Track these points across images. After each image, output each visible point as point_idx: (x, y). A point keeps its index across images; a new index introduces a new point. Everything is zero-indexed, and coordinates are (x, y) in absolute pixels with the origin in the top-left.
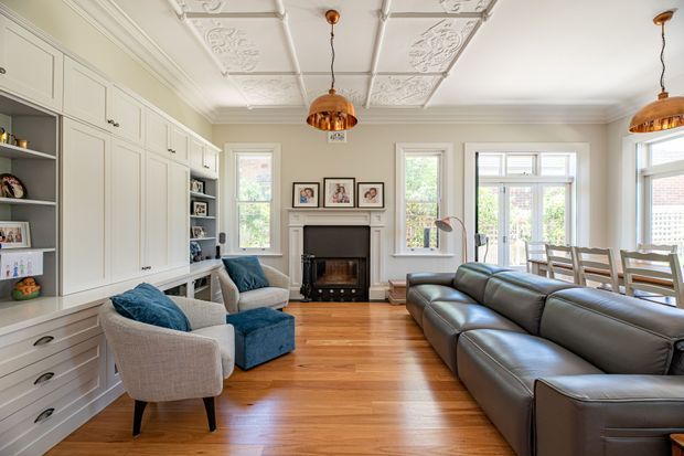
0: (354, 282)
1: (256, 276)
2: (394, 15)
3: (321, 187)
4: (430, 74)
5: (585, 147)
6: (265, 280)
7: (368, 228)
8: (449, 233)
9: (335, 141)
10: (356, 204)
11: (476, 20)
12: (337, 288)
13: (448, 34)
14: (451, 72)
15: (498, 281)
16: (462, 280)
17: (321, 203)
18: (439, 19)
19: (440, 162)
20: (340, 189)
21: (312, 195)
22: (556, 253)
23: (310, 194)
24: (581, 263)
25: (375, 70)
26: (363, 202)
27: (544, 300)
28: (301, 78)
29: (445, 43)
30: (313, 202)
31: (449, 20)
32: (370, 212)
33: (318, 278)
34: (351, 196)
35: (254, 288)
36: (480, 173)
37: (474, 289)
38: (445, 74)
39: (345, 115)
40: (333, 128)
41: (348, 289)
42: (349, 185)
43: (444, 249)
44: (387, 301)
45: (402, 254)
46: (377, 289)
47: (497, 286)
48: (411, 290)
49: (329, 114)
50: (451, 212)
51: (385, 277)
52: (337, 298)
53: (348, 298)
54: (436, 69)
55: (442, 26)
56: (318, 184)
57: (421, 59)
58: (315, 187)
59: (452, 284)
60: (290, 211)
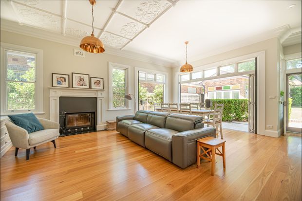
0: (89, 123)
1: (35, 124)
2: (119, 13)
3: (71, 77)
4: (126, 38)
5: (167, 74)
6: (42, 126)
7: (96, 98)
8: (129, 101)
9: (78, 55)
10: (90, 87)
11: (145, 26)
12: (79, 128)
13: (136, 27)
14: (134, 40)
15: (151, 115)
16: (138, 117)
17: (71, 85)
18: (135, 21)
19: (126, 73)
20: (81, 79)
21: (65, 81)
22: (164, 106)
23: (63, 80)
24: (170, 108)
25: (105, 30)
26: (93, 86)
27: (166, 118)
28: (65, 21)
29: (134, 30)
30: (66, 84)
31: (137, 23)
32: (97, 91)
33: (68, 124)
34: (87, 84)
35: (35, 131)
36: (140, 79)
37: (143, 119)
38: (132, 40)
39: (98, 47)
40: (92, 52)
41: (85, 127)
42: (86, 78)
43: (128, 107)
44: (106, 130)
45: (111, 109)
46: (100, 125)
47: (151, 117)
48: (119, 123)
49: (90, 45)
50: (130, 92)
51: (104, 120)
52: (79, 132)
53: (85, 131)
54: (129, 37)
55: (134, 24)
56: (69, 75)
57: (124, 32)
58: (67, 77)
59: (134, 119)
60: (50, 89)
